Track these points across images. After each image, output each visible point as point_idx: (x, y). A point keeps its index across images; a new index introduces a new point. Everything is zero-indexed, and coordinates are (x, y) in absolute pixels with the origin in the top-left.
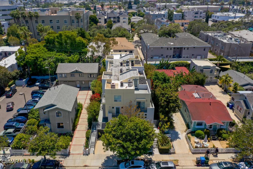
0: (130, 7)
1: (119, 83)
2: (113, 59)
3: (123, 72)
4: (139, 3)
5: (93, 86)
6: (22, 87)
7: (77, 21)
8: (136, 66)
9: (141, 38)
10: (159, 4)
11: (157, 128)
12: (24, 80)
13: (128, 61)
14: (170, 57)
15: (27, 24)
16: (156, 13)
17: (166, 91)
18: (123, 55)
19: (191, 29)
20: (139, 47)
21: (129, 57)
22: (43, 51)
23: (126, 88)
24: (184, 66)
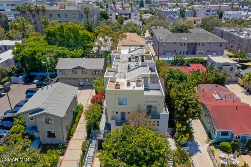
0: (142, 6)
1: (125, 81)
2: (120, 53)
3: (131, 69)
4: (150, 2)
5: (96, 85)
6: (18, 84)
7: (86, 16)
8: (146, 61)
9: (152, 34)
10: (170, 4)
11: (171, 137)
12: (21, 77)
13: (137, 55)
14: (184, 53)
15: (34, 18)
16: (167, 11)
17: (183, 92)
18: (131, 50)
19: (204, 25)
20: (150, 43)
21: (139, 52)
22: (42, 44)
23: (134, 88)
24: (200, 63)
